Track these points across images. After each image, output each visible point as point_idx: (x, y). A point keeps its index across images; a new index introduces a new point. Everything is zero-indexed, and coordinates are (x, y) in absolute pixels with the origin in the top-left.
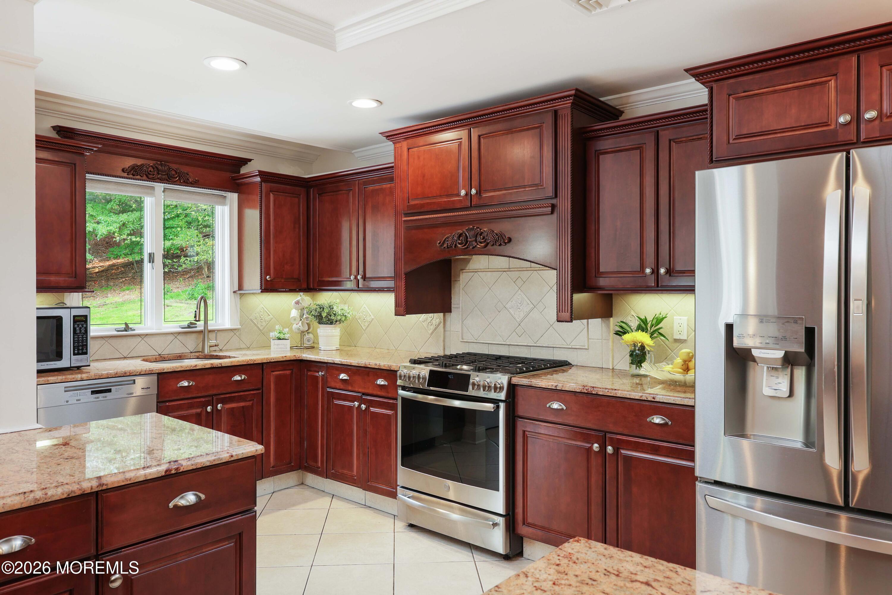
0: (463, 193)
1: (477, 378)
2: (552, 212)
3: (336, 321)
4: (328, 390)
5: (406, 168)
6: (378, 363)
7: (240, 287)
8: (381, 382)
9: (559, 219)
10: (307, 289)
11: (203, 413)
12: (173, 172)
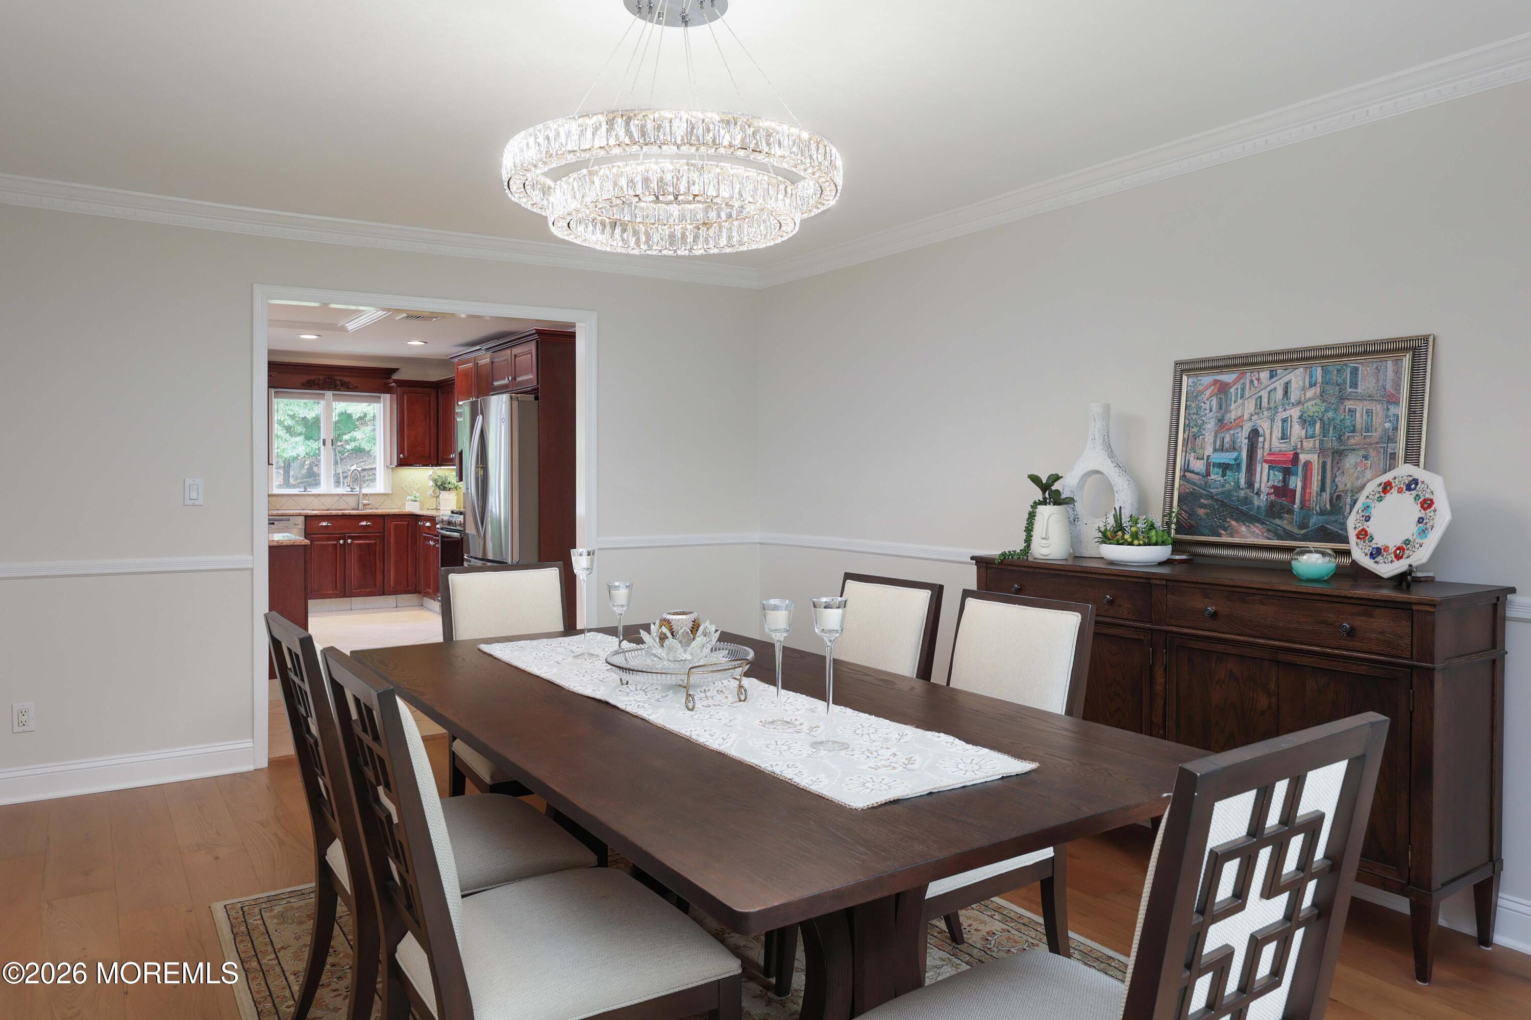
4: (423, 534)
10: (438, 464)
11: (338, 544)
12: (338, 382)
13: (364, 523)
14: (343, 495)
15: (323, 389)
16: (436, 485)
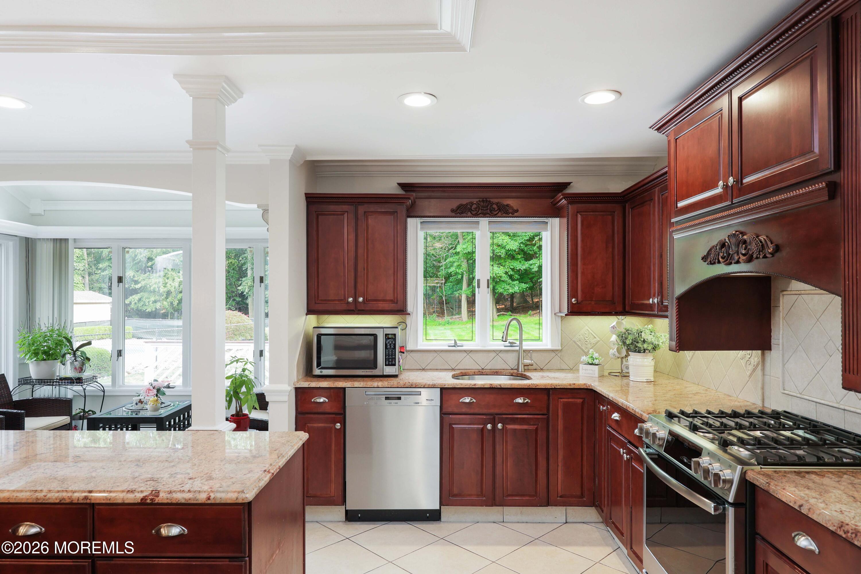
0: (721, 184)
2: (833, 197)
3: (645, 350)
4: (608, 428)
5: (674, 164)
7: (561, 310)
9: (844, 206)
10: (624, 312)
11: (485, 430)
12: (495, 206)
13: (520, 400)
14: (501, 351)
15: (476, 215)
16: (624, 343)
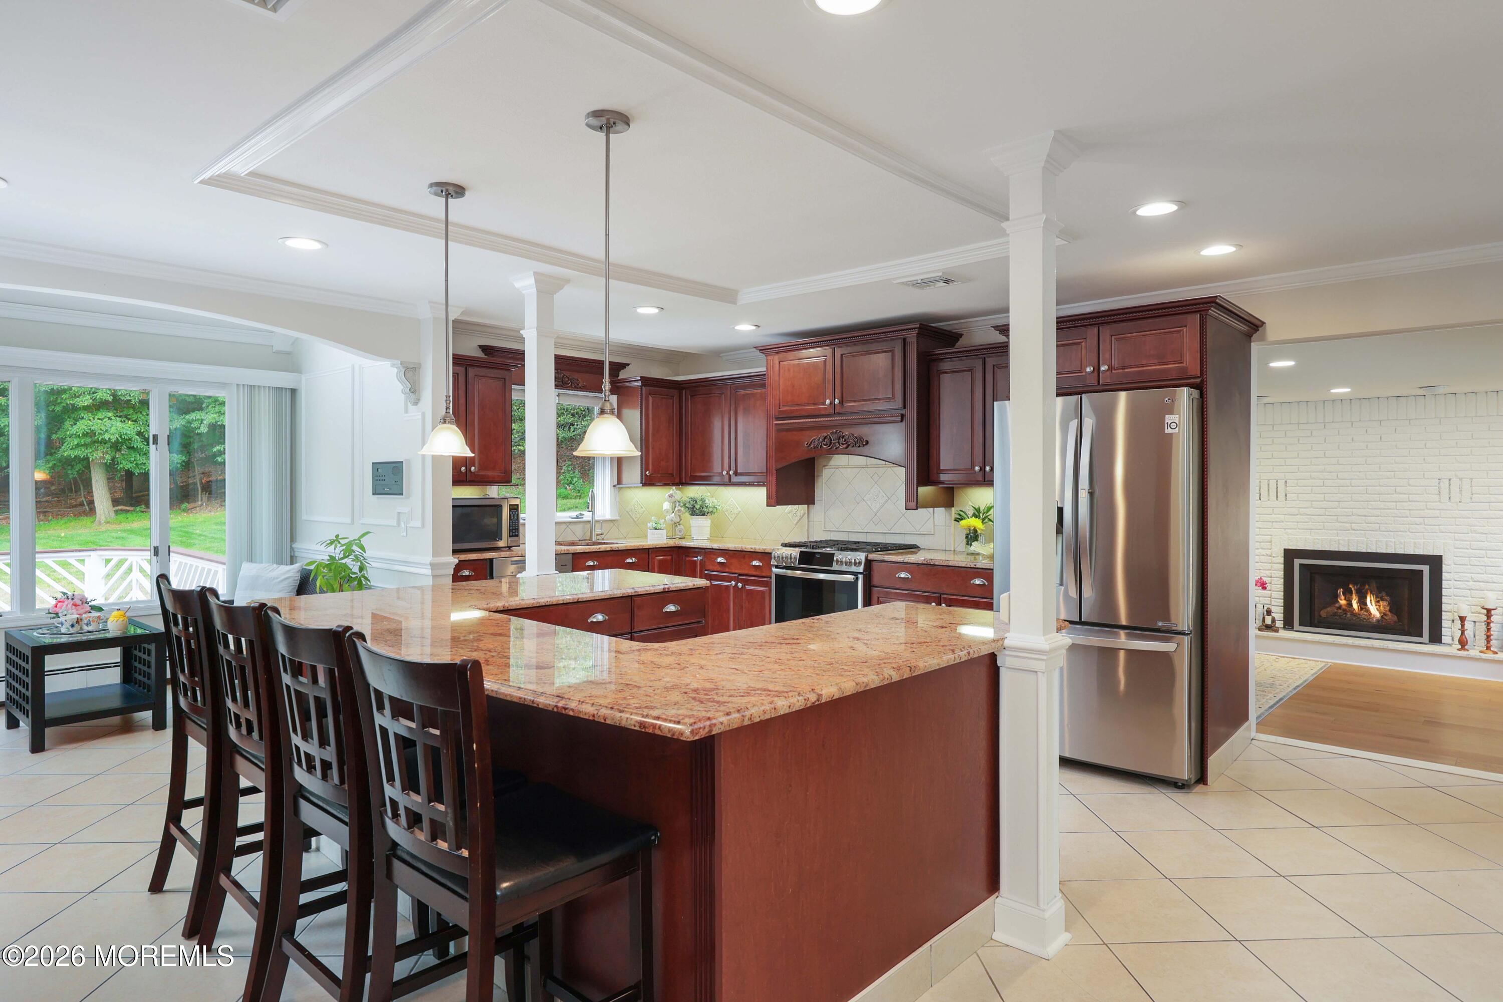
0: (828, 402)
1: (839, 556)
2: (902, 421)
3: (708, 513)
4: (706, 572)
5: (777, 378)
6: (753, 547)
7: (619, 481)
8: (755, 563)
9: (907, 426)
10: (680, 483)
13: (630, 560)
